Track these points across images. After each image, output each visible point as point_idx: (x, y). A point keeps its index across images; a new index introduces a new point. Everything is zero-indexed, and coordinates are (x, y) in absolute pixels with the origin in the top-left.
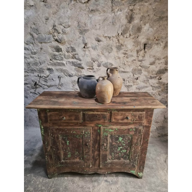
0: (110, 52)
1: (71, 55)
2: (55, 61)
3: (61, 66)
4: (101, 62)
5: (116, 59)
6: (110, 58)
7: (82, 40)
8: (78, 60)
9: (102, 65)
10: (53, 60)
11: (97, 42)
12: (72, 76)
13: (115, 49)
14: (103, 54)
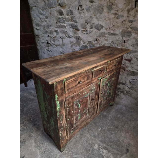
0: (101, 13)
1: (70, 18)
2: (60, 24)
3: (63, 28)
4: (93, 24)
5: (106, 20)
6: (101, 19)
7: (78, 2)
8: (74, 22)
9: (93, 26)
10: (59, 23)
11: (90, 3)
12: (71, 38)
13: (106, 10)
14: (95, 16)
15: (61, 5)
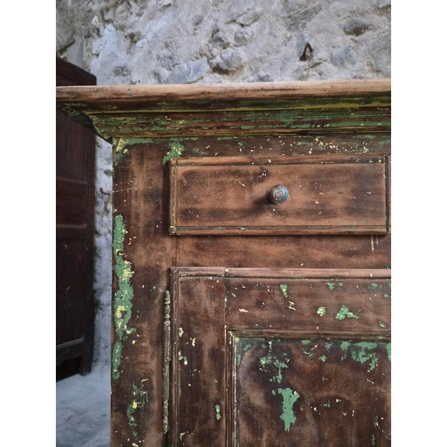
14: (378, 71)
15: (225, 67)
